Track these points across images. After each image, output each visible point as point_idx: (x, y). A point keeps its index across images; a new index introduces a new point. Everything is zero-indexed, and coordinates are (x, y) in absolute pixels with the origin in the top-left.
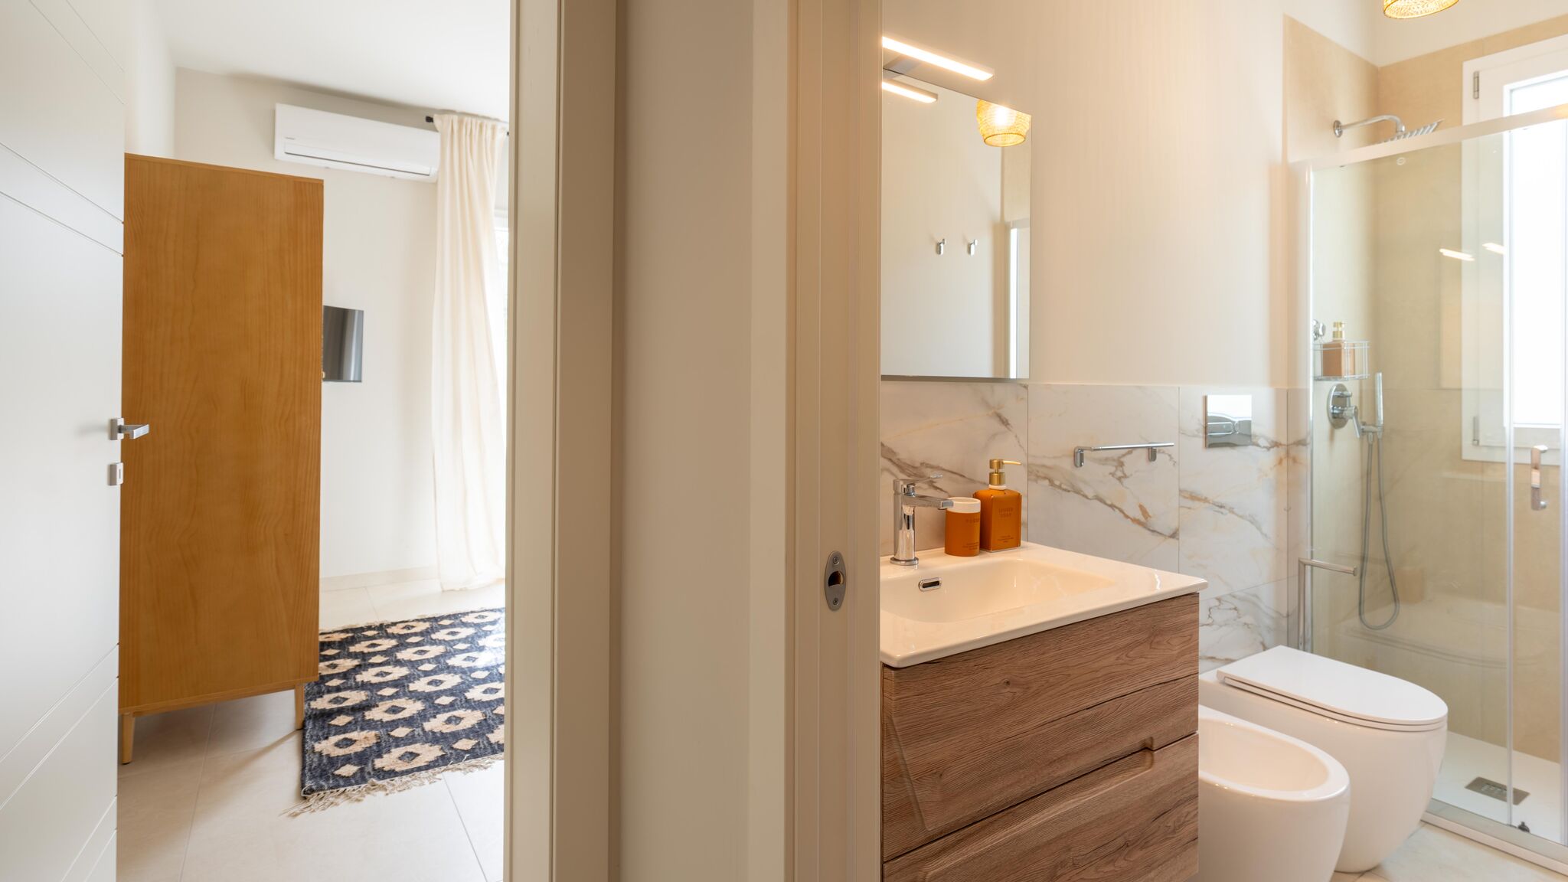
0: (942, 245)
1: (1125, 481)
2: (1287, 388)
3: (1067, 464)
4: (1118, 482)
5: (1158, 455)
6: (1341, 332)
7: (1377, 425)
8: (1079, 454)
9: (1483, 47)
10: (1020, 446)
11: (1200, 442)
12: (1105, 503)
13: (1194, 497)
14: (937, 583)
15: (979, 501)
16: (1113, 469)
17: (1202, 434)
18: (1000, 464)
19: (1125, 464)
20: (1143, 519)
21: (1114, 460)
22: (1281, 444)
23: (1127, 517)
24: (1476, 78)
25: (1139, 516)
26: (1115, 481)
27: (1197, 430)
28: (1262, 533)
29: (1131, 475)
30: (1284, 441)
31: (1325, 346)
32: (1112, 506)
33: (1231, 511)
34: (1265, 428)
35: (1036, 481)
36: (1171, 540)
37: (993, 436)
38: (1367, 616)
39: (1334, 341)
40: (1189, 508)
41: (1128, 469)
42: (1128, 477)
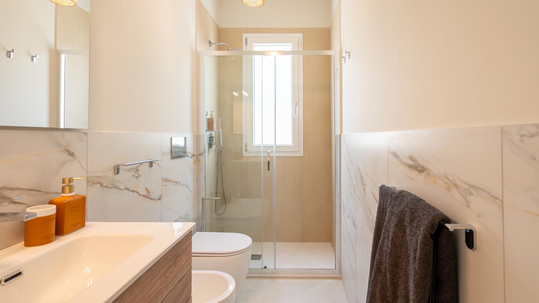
0: (11, 53)
1: (139, 178)
2: (197, 134)
3: (111, 174)
4: (136, 179)
5: (154, 164)
6: (213, 114)
7: (220, 147)
8: (116, 169)
9: (248, 30)
10: (82, 167)
11: (169, 157)
12: (130, 191)
13: (167, 181)
14: (20, 273)
15: (54, 206)
16: (133, 173)
17: (170, 154)
18: (71, 180)
19: (139, 170)
20: (147, 195)
21: (134, 169)
22: (195, 155)
23: (140, 195)
24: (246, 39)
25: (145, 193)
26: (135, 179)
27: (168, 152)
28: (189, 190)
29: (142, 175)
30: (196, 154)
31: (208, 119)
32: (133, 191)
33: (180, 184)
34: (190, 149)
35: (92, 186)
36: (159, 201)
37: (64, 163)
38: (217, 211)
39: (211, 117)
40: (165, 186)
41: (140, 173)
42: (141, 176)
